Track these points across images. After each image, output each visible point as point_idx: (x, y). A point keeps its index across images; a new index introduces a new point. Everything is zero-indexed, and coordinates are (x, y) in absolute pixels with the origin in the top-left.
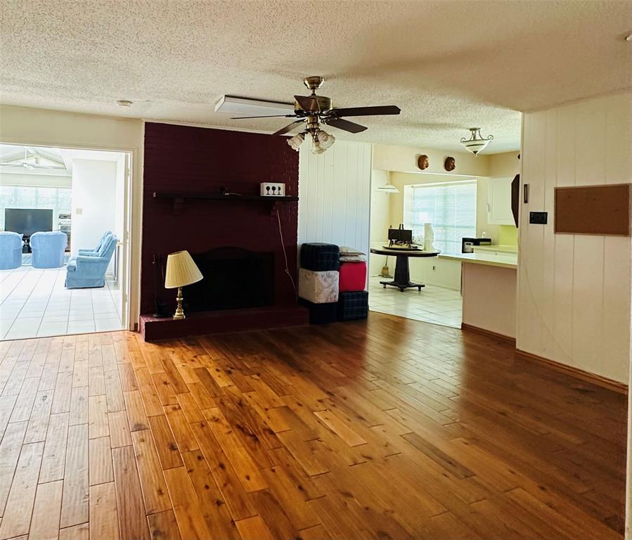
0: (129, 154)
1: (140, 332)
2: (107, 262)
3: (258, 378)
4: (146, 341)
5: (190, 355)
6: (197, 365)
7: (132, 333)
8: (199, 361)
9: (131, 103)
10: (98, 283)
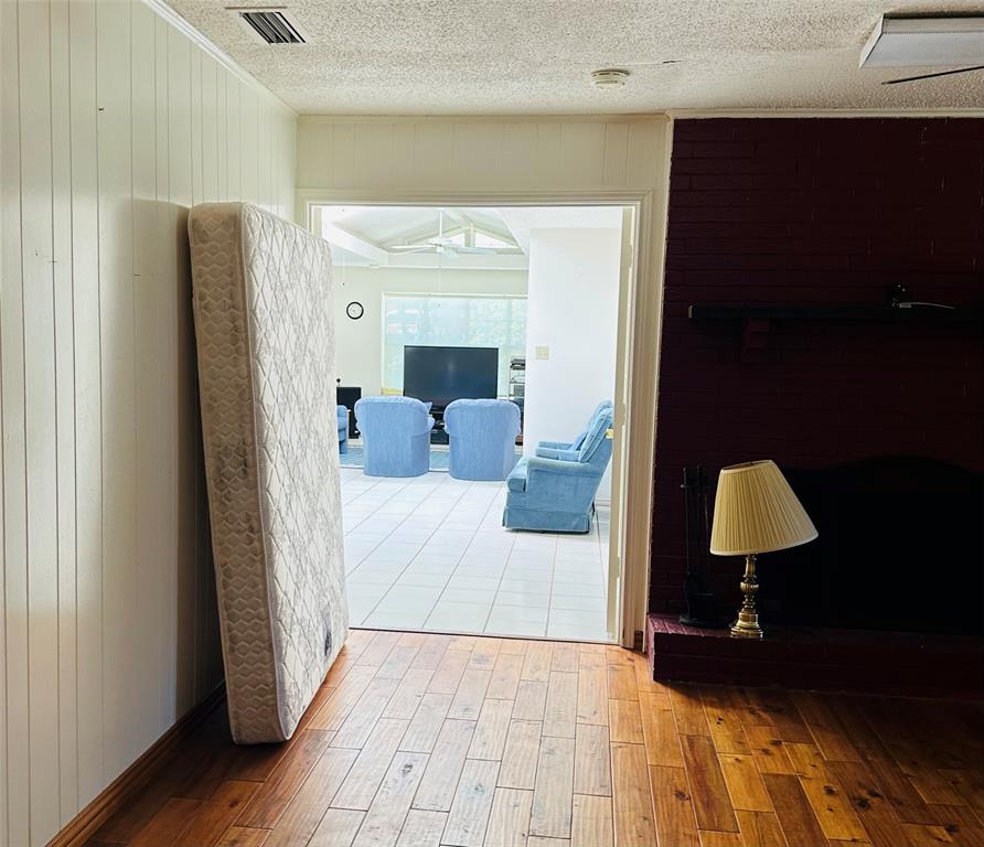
0: (634, 208)
1: (646, 654)
2: (596, 476)
3: (950, 839)
4: (655, 679)
5: (763, 736)
6: (775, 766)
7: (629, 654)
8: (785, 758)
9: (627, 73)
10: (574, 523)
